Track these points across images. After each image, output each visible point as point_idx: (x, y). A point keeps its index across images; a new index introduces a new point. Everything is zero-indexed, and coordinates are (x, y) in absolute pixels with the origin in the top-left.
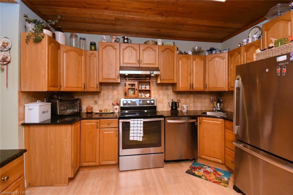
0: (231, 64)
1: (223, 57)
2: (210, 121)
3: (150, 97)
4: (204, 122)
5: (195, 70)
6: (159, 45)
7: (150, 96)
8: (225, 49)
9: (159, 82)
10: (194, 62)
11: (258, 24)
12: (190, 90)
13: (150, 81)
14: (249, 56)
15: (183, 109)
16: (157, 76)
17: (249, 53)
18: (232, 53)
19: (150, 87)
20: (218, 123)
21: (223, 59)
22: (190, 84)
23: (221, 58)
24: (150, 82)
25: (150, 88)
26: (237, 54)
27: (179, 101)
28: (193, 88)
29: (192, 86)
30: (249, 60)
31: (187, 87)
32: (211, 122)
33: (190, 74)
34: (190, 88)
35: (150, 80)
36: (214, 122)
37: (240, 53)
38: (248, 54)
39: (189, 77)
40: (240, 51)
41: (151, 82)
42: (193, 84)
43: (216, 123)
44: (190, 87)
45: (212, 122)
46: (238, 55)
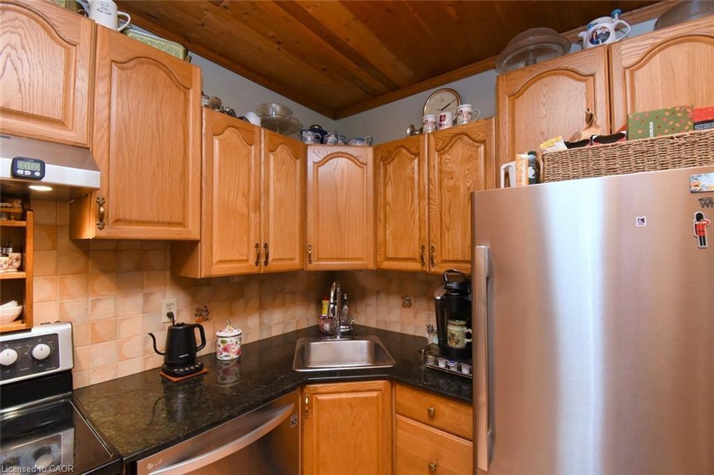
0: (385, 185)
1: (361, 160)
2: (344, 396)
3: (23, 326)
4: (322, 400)
5: (275, 192)
6: (96, 26)
7: (21, 317)
8: (362, 137)
9: (90, 231)
10: (272, 157)
11: (452, 84)
12: (255, 270)
13: (23, 224)
14: (450, 165)
15: (225, 350)
16: (74, 198)
17: (449, 157)
18: (389, 152)
19: (23, 260)
20: (372, 398)
21: (360, 167)
22: (257, 246)
23: (355, 163)
24: (23, 230)
25: (21, 269)
26: (407, 157)
27: (204, 314)
28: (266, 263)
29: (262, 252)
30: (452, 178)
31: (245, 258)
32: (348, 399)
33: (257, 207)
34: (257, 263)
35: (23, 217)
36: (355, 398)
37: (417, 155)
38: (447, 161)
39: (252, 215)
40: (418, 148)
41: (30, 233)
42: (266, 246)
43: (366, 398)
44: (259, 256)
45: (351, 399)
46: (412, 160)
